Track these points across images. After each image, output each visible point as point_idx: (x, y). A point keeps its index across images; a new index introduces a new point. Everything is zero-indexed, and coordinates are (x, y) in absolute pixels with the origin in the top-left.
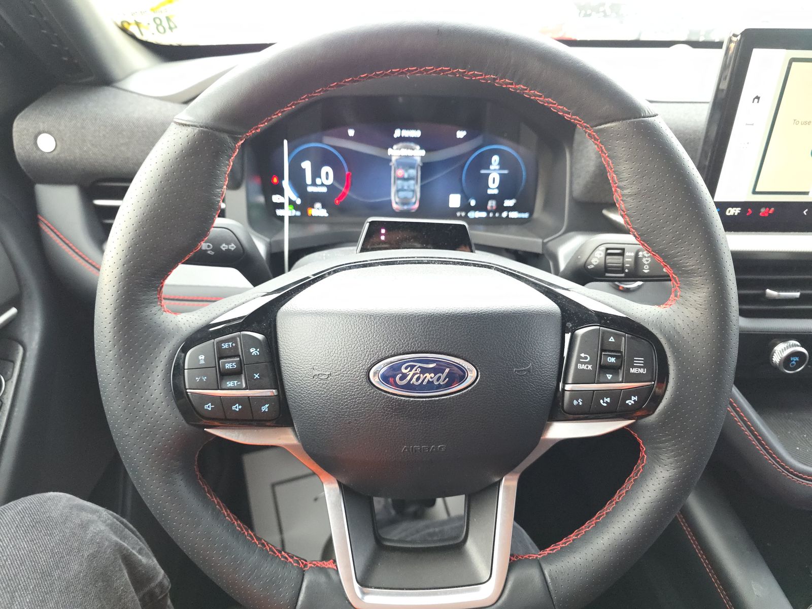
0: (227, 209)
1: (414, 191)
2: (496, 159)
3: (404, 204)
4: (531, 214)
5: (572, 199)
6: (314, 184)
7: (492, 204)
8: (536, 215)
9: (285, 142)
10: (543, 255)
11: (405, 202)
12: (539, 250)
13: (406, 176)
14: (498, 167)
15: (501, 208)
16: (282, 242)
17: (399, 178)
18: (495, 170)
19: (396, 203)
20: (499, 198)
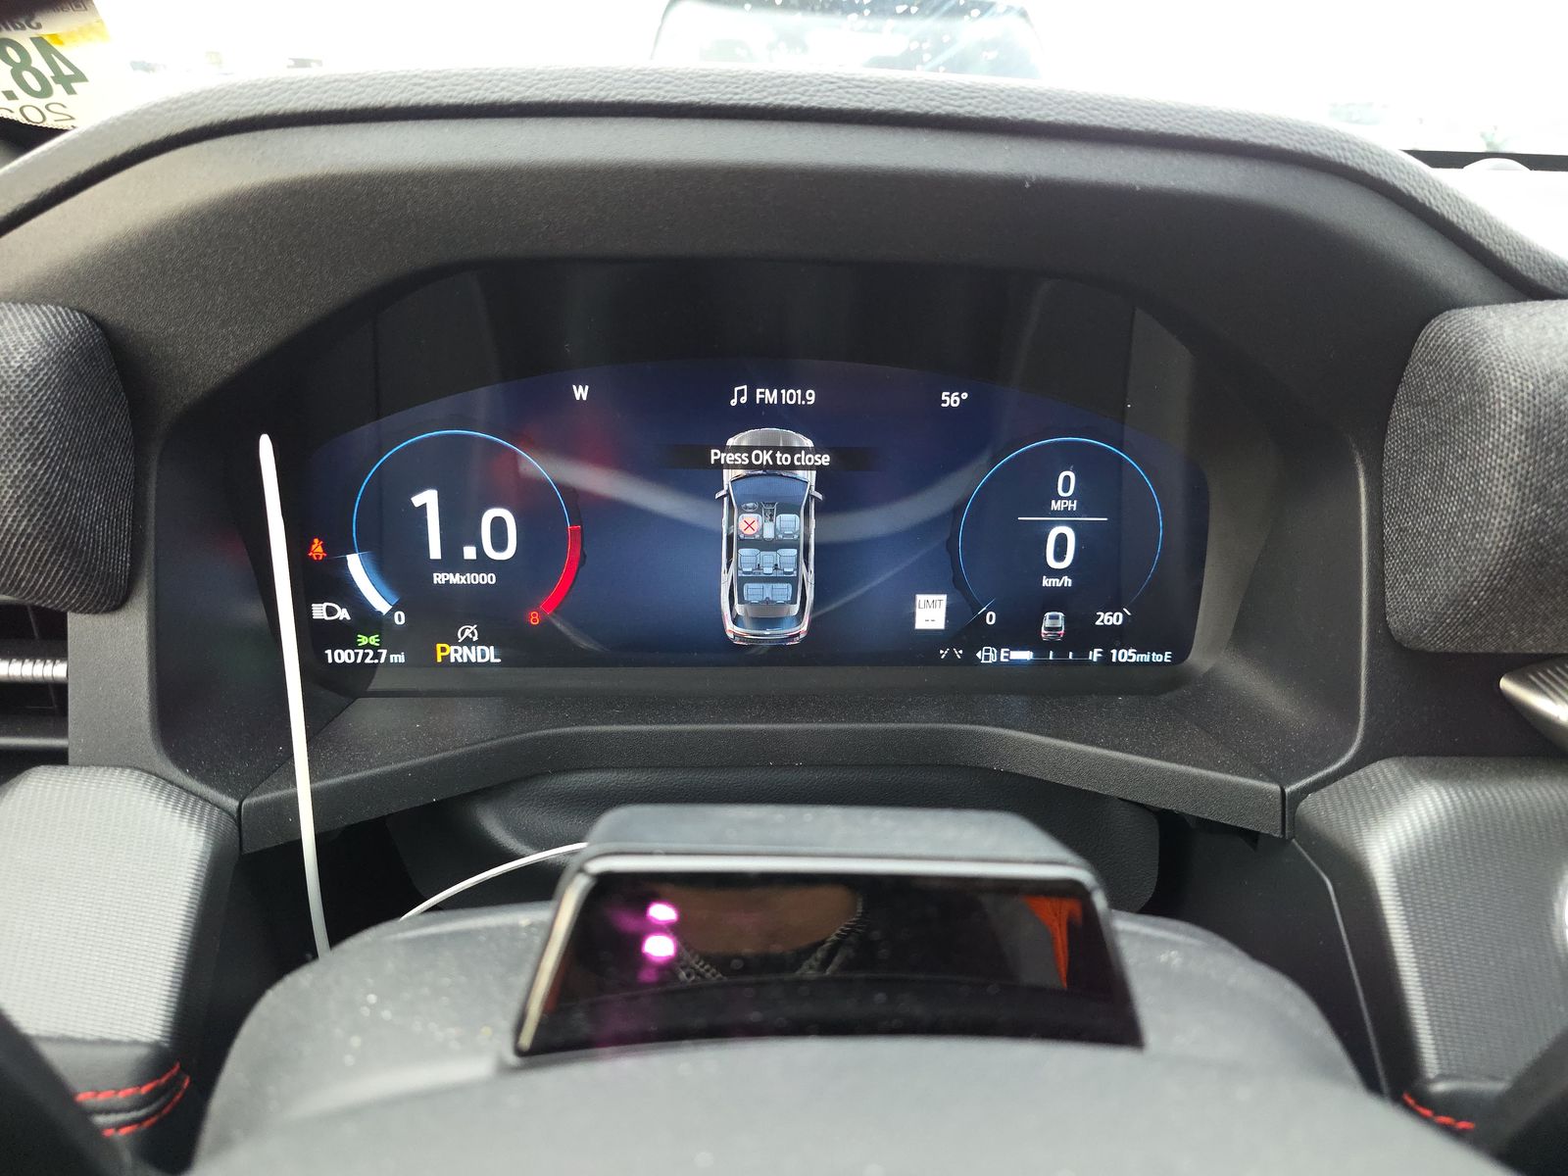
0: (70, 682)
1: (793, 581)
2: (1067, 479)
3: (761, 622)
4: (1181, 652)
5: (1384, 637)
6: (452, 560)
7: (1053, 622)
8: (1200, 658)
9: (265, 444)
10: (1284, 842)
11: (766, 618)
12: (1270, 826)
13: (769, 534)
14: (1073, 505)
15: (1082, 634)
16: (293, 802)
17: (745, 543)
18: (1066, 512)
19: (736, 620)
20: (1077, 603)
